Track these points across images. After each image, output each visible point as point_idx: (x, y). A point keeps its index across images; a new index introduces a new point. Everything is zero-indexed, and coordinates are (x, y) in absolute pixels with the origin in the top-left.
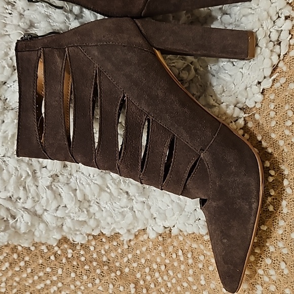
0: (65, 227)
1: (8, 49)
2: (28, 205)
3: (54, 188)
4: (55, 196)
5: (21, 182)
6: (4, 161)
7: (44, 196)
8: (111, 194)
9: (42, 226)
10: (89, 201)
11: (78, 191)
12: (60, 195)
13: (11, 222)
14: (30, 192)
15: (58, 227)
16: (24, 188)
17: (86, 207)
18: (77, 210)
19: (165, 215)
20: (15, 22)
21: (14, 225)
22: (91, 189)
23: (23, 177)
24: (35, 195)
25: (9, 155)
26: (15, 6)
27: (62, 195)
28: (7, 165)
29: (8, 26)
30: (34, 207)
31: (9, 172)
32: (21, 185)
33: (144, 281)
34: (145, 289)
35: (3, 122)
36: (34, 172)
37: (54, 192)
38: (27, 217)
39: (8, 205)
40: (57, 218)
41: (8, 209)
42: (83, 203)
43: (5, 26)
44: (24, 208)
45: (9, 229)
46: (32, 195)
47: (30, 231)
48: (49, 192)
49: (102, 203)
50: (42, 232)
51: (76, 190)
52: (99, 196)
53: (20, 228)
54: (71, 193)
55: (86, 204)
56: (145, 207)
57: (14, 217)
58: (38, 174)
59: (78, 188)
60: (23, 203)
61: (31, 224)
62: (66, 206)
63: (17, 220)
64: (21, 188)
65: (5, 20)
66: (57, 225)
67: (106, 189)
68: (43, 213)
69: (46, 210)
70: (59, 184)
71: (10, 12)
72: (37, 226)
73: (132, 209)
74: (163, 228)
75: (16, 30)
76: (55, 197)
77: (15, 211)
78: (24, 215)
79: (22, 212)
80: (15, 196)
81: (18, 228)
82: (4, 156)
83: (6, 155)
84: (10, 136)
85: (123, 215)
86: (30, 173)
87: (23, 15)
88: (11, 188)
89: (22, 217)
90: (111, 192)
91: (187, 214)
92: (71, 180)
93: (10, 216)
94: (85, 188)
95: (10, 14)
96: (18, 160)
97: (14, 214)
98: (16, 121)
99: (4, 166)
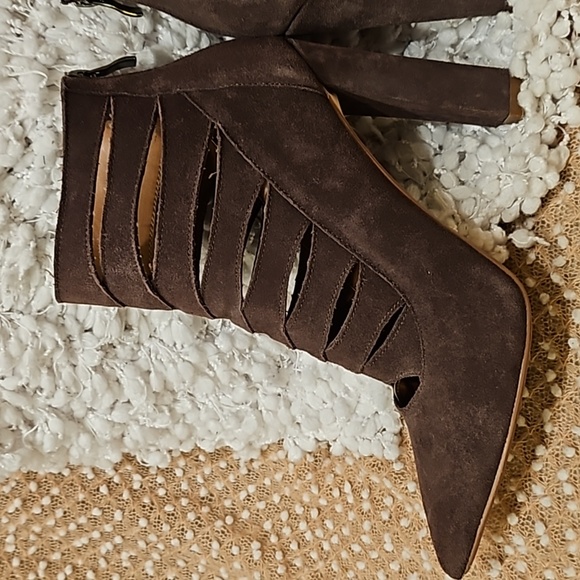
0: (127, 439)
1: (16, 106)
2: (58, 401)
3: (107, 369)
4: (109, 384)
5: (44, 360)
6: (11, 320)
7: (88, 384)
8: (215, 379)
9: (84, 439)
10: (173, 392)
11: (152, 375)
12: (118, 381)
13: (26, 432)
14: (61, 378)
15: (115, 439)
16: (50, 368)
17: (168, 402)
18: (150, 408)
19: (319, 420)
20: (29, 52)
21: (31, 438)
22: (177, 371)
23: (48, 351)
24: (70, 382)
25: (20, 307)
26: (29, 21)
27: (122, 381)
28: (16, 328)
29: (14, 61)
30: (68, 404)
31: (21, 342)
32: (43, 365)
33: (279, 536)
34: (281, 553)
35: (8, 245)
36: (69, 340)
37: (106, 377)
38: (55, 424)
39: (20, 402)
40: (113, 424)
41: (19, 410)
42: (163, 396)
43: (9, 61)
44: (50, 406)
45: (21, 446)
46: (64, 382)
47: (62, 448)
48: (97, 377)
49: (198, 395)
50: (84, 450)
51: (149, 372)
52: (193, 382)
53: (43, 444)
54: (139, 378)
55: (168, 399)
56: (282, 403)
57: (30, 424)
58: (77, 344)
59: (152, 369)
60: (47, 398)
61: (64, 435)
62: (129, 402)
63: (37, 429)
64: (44, 371)
65: (8, 48)
66: (112, 437)
67: (207, 370)
68: (87, 414)
69: (91, 409)
70: (116, 361)
71: (19, 32)
72: (74, 438)
73: (255, 406)
74: (314, 442)
75: (31, 69)
76: (109, 387)
77: (32, 412)
78: (50, 419)
79: (46, 414)
80: (33, 386)
81: (38, 443)
82: (10, 311)
83: (15, 308)
84: (22, 274)
85: (239, 418)
86: (61, 343)
87: (44, 38)
88: (25, 370)
89: (46, 422)
90: (215, 375)
91: (360, 419)
92: (139, 353)
93: (22, 422)
94: (166, 369)
95: (18, 35)
96: (37, 318)
97: (30, 418)
98: (32, 244)
99: (10, 330)
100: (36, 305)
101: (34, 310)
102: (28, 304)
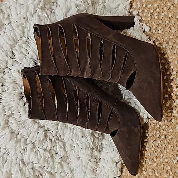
2: (49, 170)
7: (56, 166)
13: (40, 177)
14: (50, 164)
23: (47, 158)
25: (41, 147)
27: (63, 166)
28: (40, 152)
30: (51, 171)
31: (41, 155)
32: (46, 161)
39: (40, 170)
41: (39, 171)
46: (51, 165)
51: (68, 164)
57: (42, 175)
58: (54, 157)
60: (46, 169)
62: (65, 171)
68: (55, 174)
77: (42, 172)
80: (43, 166)
82: (38, 148)
86: (50, 156)
96: (44, 150)
97: (41, 174)
98: (44, 133)
99: (38, 152)
100: (44, 147)
101: (44, 148)
102: (43, 146)
